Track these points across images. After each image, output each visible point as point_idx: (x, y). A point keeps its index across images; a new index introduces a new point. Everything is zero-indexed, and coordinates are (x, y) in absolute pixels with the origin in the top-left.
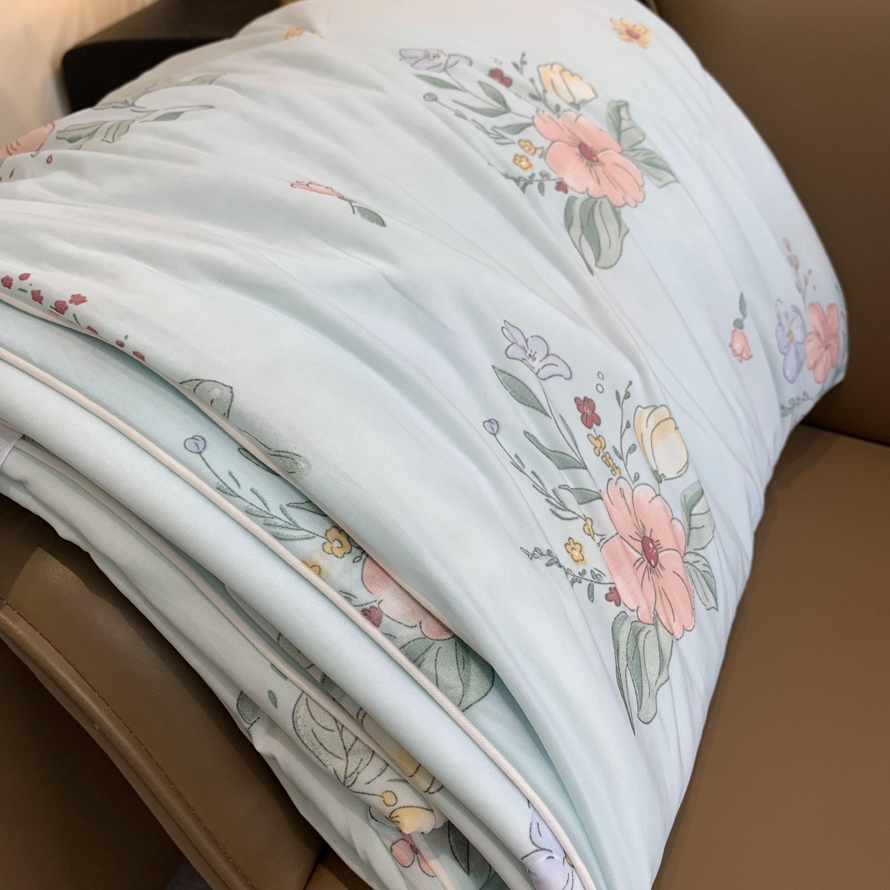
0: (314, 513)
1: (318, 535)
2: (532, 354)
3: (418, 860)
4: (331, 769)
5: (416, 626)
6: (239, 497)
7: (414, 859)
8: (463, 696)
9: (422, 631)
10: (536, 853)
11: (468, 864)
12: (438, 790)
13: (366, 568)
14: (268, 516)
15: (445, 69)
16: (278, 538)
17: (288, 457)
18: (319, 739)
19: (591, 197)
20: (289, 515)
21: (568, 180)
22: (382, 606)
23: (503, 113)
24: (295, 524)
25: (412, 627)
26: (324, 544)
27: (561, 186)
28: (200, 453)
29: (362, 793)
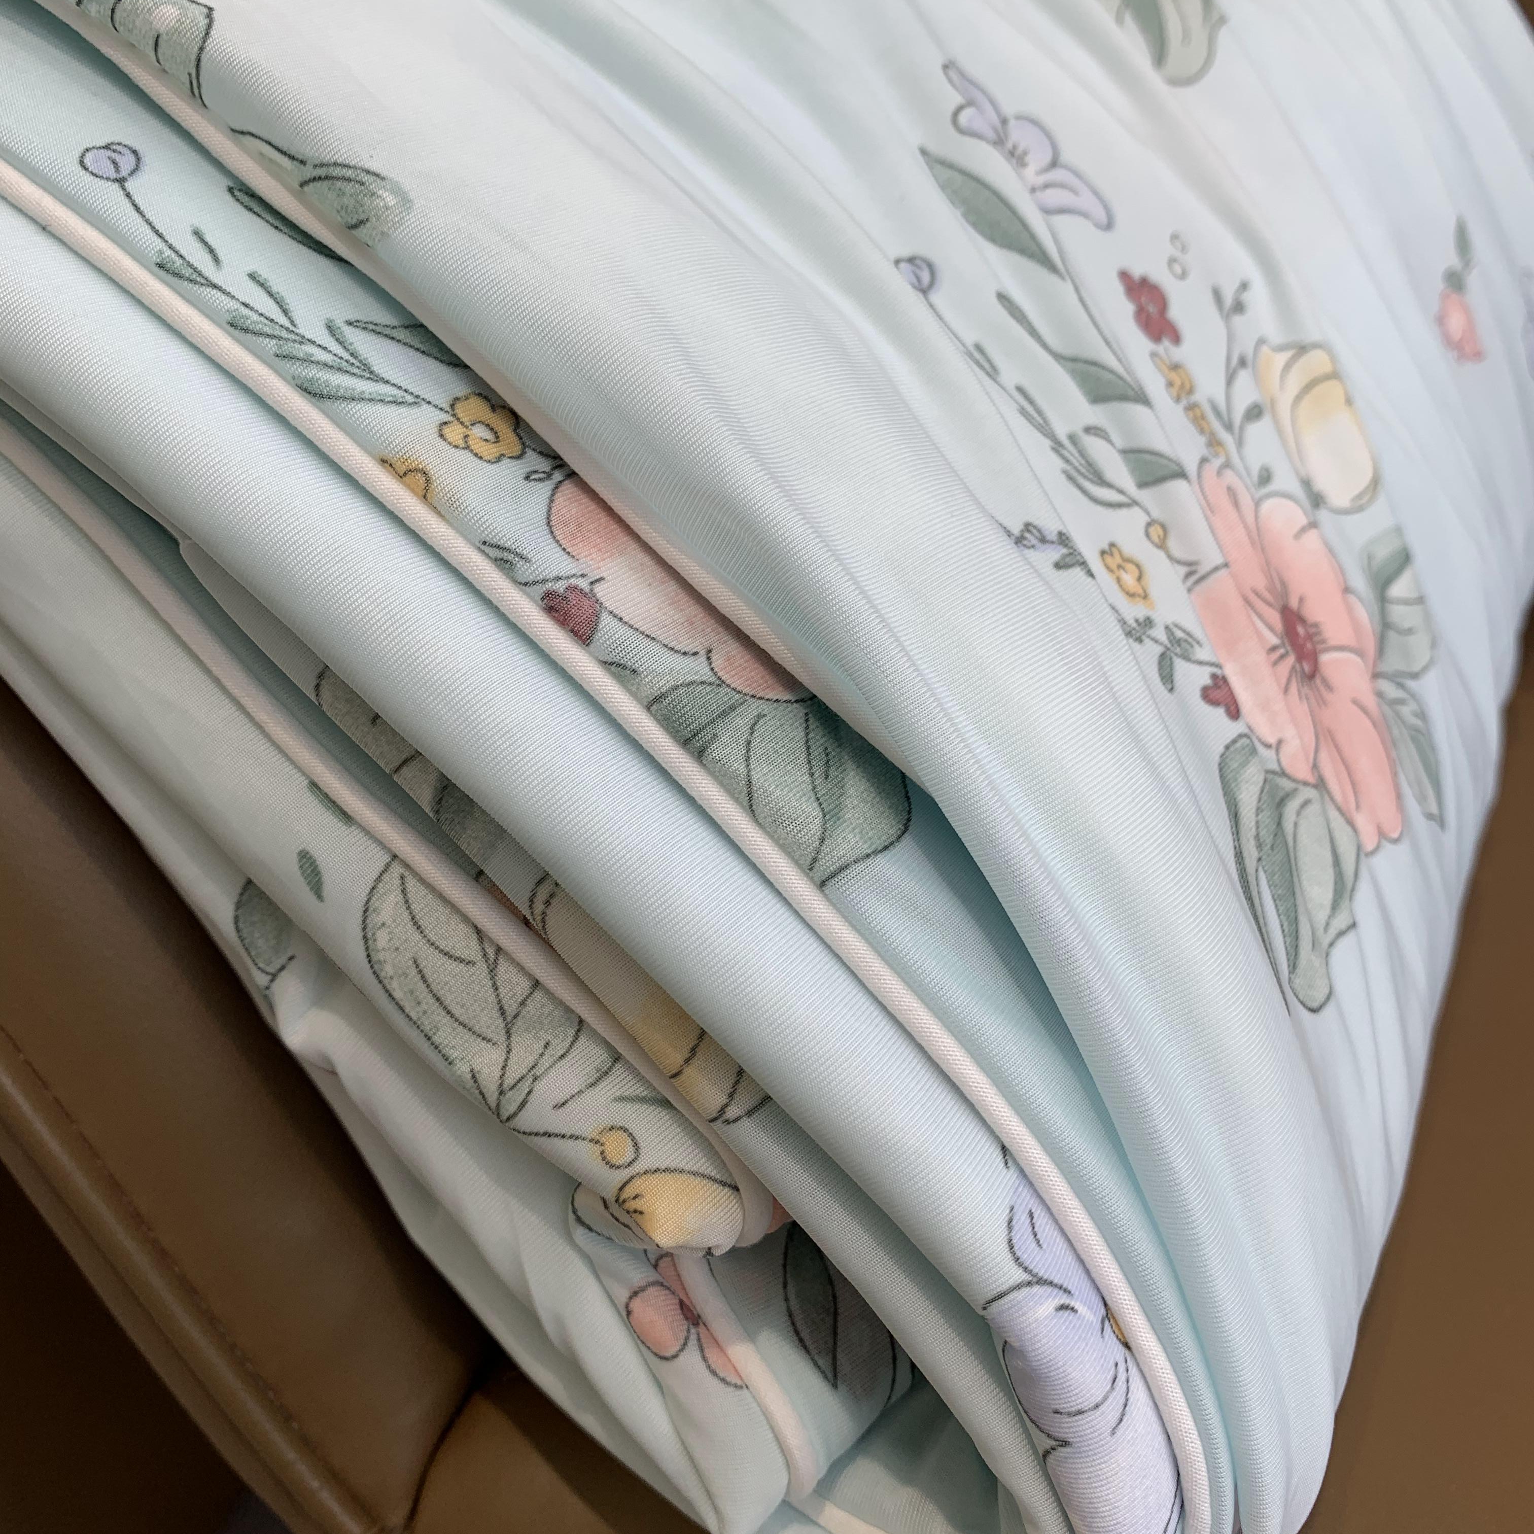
0: (423, 352)
1: (429, 403)
2: (1016, 154)
3: (699, 1340)
4: (462, 1069)
5: (695, 654)
6: (215, 286)
7: (687, 1339)
8: (822, 840)
9: (712, 669)
10: (1025, 1291)
11: (834, 1358)
12: (749, 1113)
13: (560, 499)
14: (293, 337)
16: (315, 395)
18: (433, 986)
20: (351, 344)
22: (599, 589)
24: (366, 366)
25: (685, 654)
26: (445, 423)
28: (121, 181)
29: (545, 1134)
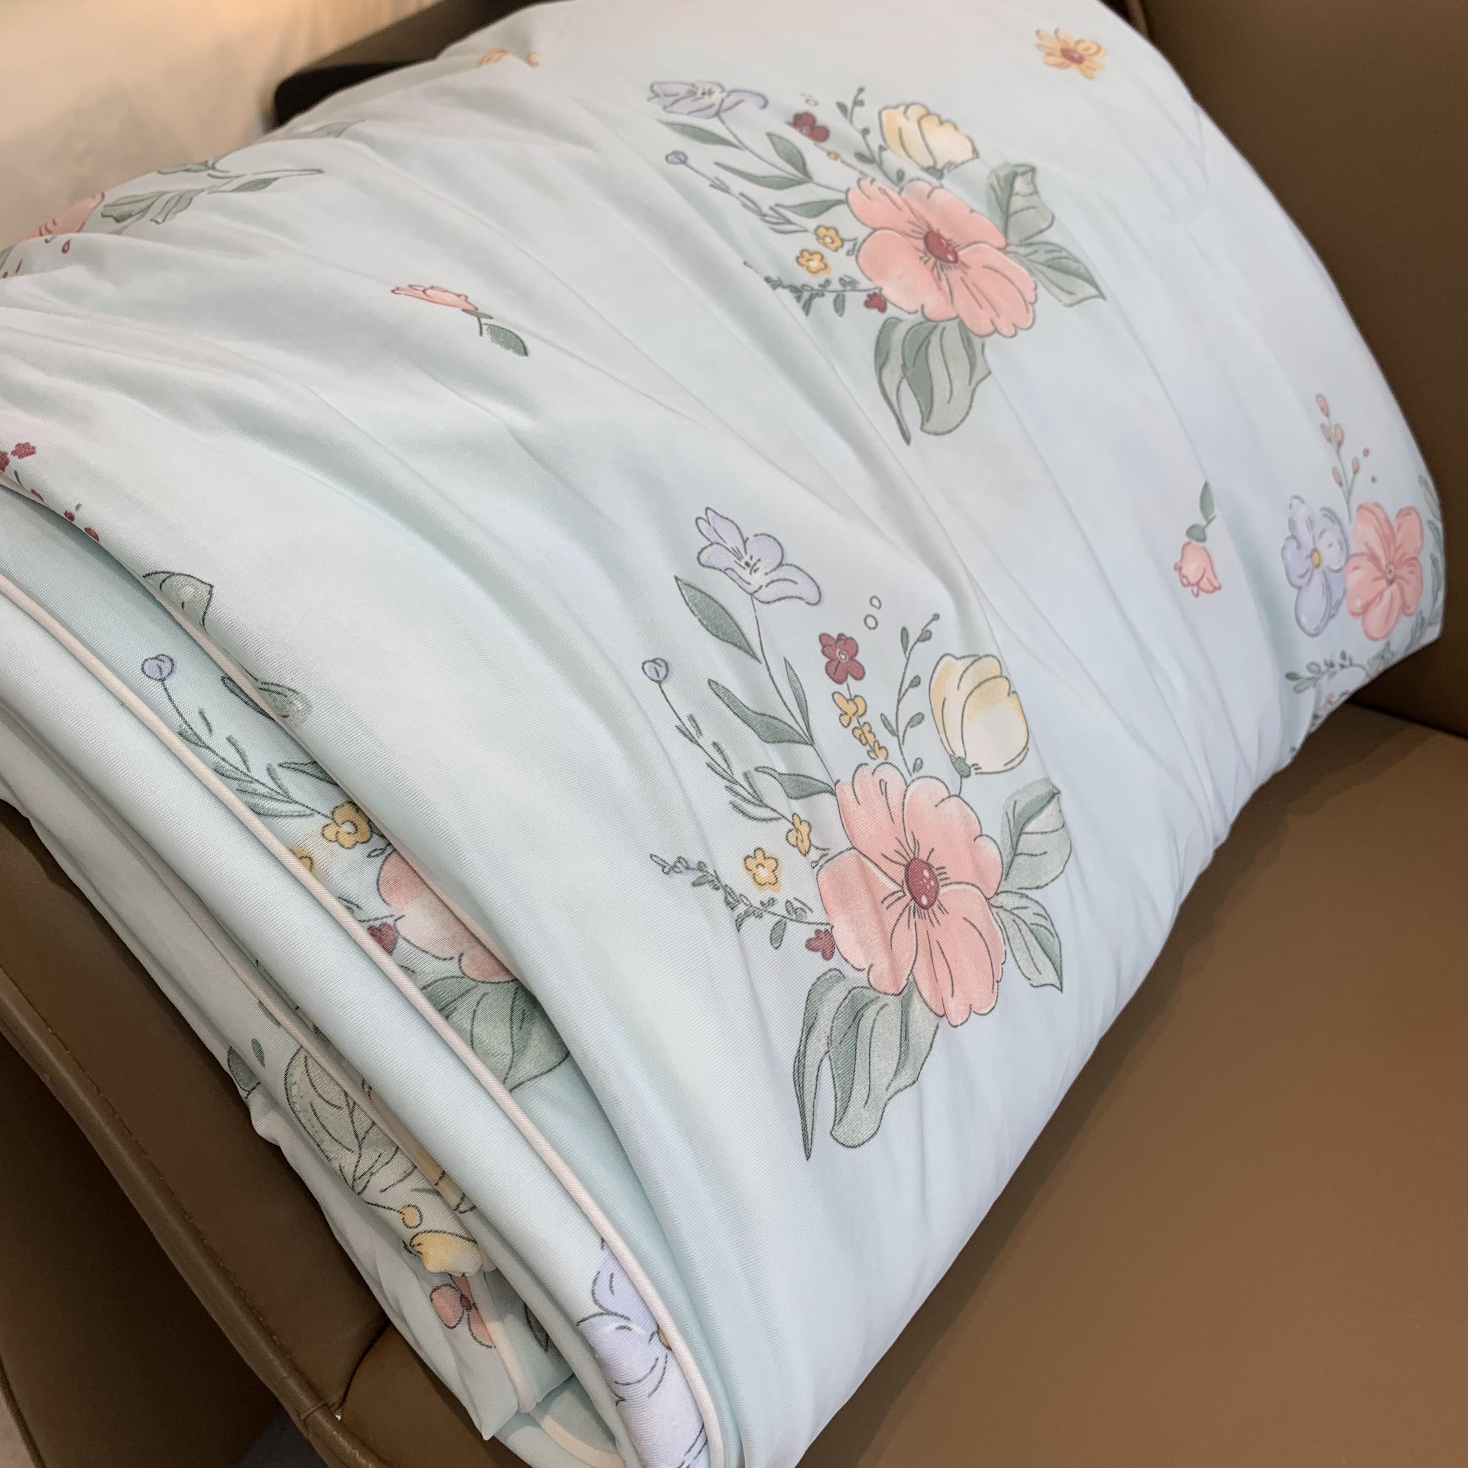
0: (321, 779)
1: (319, 813)
2: (752, 563)
3: (468, 1319)
4: (336, 1164)
5: (452, 958)
6: (208, 748)
7: (461, 1317)
8: (510, 1068)
9: (460, 967)
12: (469, 1209)
13: (386, 867)
14: (246, 778)
15: (717, 114)
16: (257, 813)
17: (279, 693)
18: (321, 1119)
19: (928, 320)
20: (279, 779)
21: (889, 292)
22: (399, 924)
23: (800, 183)
24: (286, 794)
25: (445, 959)
26: (327, 825)
27: (876, 301)
28: (162, 680)
29: (375, 1205)
